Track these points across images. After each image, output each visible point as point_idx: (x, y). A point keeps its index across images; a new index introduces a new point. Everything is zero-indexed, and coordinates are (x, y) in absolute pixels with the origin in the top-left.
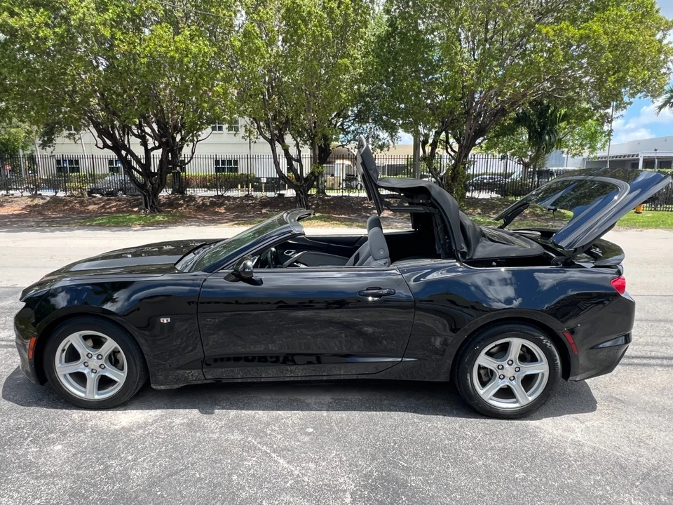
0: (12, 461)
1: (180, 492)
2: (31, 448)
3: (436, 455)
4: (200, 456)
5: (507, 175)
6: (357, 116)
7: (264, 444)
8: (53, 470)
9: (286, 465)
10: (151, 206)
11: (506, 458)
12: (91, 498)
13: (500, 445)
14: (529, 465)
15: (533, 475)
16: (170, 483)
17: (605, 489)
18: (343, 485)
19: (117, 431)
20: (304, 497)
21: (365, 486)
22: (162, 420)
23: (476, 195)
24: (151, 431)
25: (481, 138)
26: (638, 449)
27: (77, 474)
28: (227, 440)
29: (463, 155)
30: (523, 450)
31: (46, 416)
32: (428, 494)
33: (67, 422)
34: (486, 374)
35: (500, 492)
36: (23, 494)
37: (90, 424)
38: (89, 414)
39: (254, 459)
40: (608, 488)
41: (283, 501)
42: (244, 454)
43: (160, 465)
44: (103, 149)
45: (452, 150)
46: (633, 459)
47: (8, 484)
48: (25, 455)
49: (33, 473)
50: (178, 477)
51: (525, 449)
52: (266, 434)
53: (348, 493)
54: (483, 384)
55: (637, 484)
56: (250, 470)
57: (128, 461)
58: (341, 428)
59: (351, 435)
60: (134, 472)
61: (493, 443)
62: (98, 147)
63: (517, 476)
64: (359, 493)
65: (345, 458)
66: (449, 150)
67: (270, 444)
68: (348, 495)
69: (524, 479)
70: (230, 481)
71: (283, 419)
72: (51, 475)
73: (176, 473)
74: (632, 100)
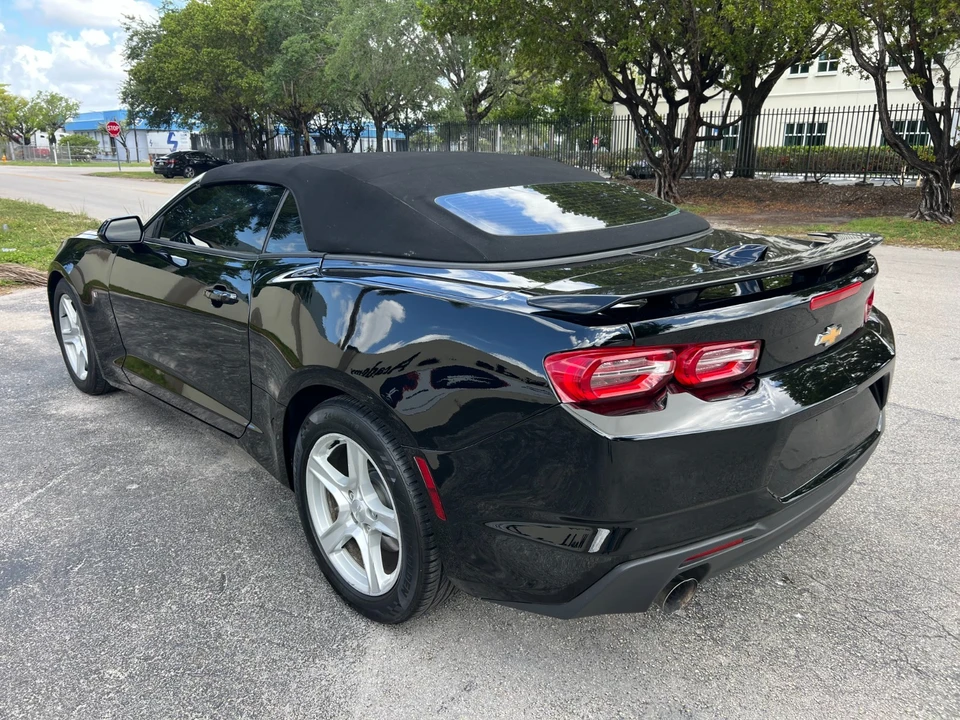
10: (667, 193)
44: (611, 103)
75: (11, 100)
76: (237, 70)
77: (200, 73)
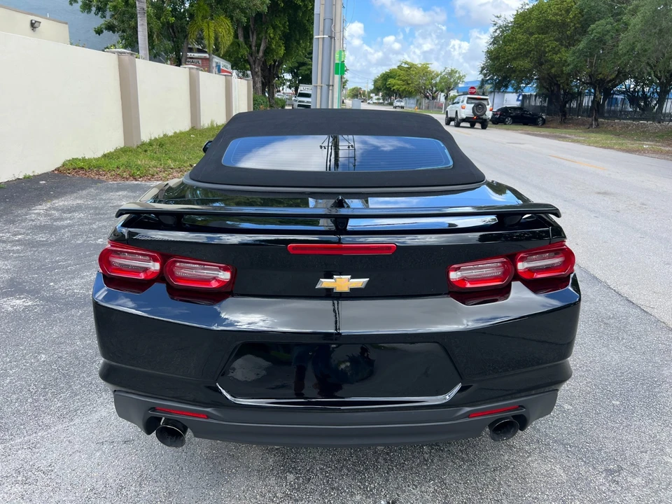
75: (431, 73)
76: (553, 48)
77: (529, 52)
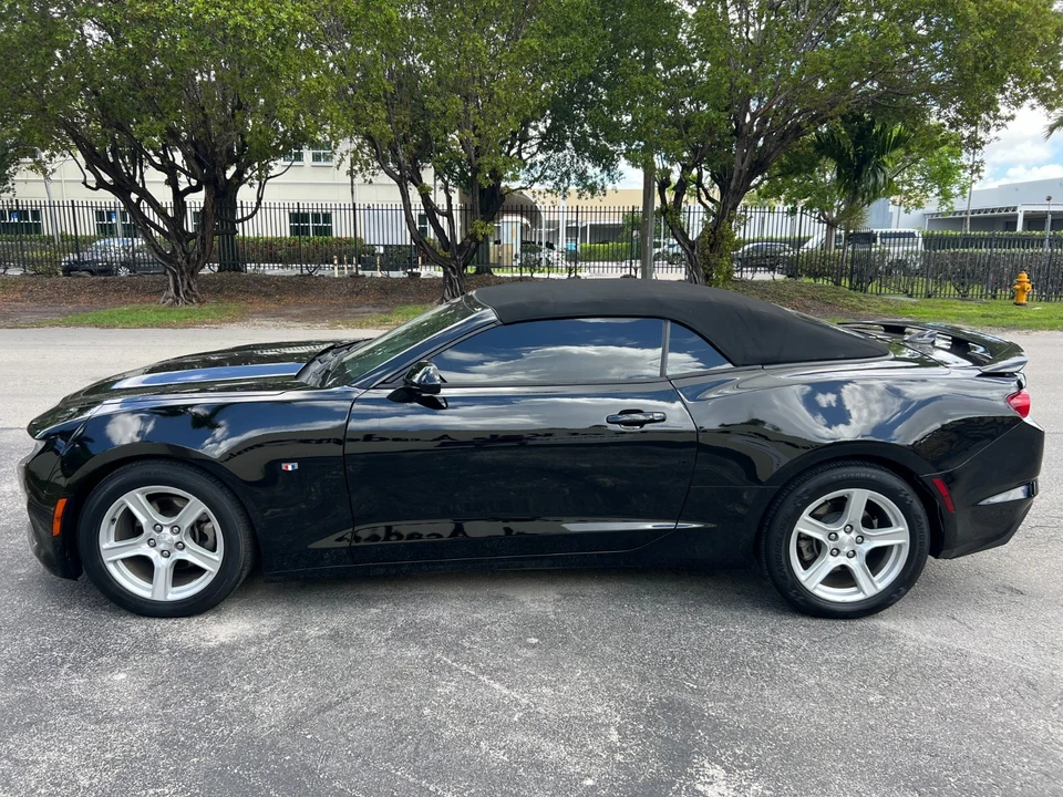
0: (47, 698)
1: (343, 734)
2: (73, 678)
3: (742, 673)
4: (363, 682)
5: (800, 242)
6: (543, 137)
7: (464, 663)
8: (121, 710)
9: (506, 692)
10: (186, 293)
11: (850, 674)
12: (197, 747)
13: (838, 657)
14: (887, 684)
15: (896, 698)
16: (324, 722)
17: (1009, 714)
18: (603, 717)
19: (213, 649)
20: (544, 735)
21: (637, 718)
22: (285, 632)
23: (748, 275)
24: (271, 648)
25: (759, 177)
26: (1050, 657)
27: (165, 715)
28: (400, 658)
29: (730, 206)
30: (875, 663)
31: (84, 630)
32: (739, 727)
33: (123, 639)
34: (810, 549)
35: (849, 721)
36: (82, 745)
37: (165, 640)
38: (158, 625)
39: (453, 684)
40: (1012, 712)
41: (511, 741)
42: (435, 677)
43: (301, 697)
44: (96, 189)
45: (709, 198)
46: (1046, 671)
47: (52, 732)
48: (68, 689)
49: (89, 714)
50: (334, 712)
51: (879, 661)
52: (464, 648)
53: (612, 728)
54: (806, 565)
55: (1055, 705)
56: (449, 700)
57: (247, 693)
58: (584, 637)
59: (600, 646)
60: (260, 708)
61: (827, 654)
62: (88, 187)
63: (872, 699)
64: (630, 727)
65: (597, 680)
66: (704, 198)
67: (473, 662)
68: (613, 730)
69: (882, 704)
70: (421, 716)
71: (485, 625)
72: (121, 717)
73: (330, 706)
74: (1015, 112)
